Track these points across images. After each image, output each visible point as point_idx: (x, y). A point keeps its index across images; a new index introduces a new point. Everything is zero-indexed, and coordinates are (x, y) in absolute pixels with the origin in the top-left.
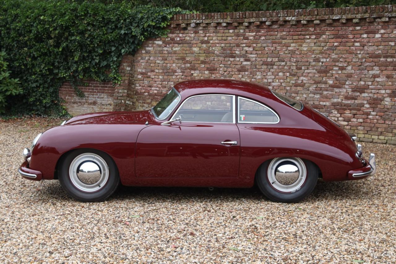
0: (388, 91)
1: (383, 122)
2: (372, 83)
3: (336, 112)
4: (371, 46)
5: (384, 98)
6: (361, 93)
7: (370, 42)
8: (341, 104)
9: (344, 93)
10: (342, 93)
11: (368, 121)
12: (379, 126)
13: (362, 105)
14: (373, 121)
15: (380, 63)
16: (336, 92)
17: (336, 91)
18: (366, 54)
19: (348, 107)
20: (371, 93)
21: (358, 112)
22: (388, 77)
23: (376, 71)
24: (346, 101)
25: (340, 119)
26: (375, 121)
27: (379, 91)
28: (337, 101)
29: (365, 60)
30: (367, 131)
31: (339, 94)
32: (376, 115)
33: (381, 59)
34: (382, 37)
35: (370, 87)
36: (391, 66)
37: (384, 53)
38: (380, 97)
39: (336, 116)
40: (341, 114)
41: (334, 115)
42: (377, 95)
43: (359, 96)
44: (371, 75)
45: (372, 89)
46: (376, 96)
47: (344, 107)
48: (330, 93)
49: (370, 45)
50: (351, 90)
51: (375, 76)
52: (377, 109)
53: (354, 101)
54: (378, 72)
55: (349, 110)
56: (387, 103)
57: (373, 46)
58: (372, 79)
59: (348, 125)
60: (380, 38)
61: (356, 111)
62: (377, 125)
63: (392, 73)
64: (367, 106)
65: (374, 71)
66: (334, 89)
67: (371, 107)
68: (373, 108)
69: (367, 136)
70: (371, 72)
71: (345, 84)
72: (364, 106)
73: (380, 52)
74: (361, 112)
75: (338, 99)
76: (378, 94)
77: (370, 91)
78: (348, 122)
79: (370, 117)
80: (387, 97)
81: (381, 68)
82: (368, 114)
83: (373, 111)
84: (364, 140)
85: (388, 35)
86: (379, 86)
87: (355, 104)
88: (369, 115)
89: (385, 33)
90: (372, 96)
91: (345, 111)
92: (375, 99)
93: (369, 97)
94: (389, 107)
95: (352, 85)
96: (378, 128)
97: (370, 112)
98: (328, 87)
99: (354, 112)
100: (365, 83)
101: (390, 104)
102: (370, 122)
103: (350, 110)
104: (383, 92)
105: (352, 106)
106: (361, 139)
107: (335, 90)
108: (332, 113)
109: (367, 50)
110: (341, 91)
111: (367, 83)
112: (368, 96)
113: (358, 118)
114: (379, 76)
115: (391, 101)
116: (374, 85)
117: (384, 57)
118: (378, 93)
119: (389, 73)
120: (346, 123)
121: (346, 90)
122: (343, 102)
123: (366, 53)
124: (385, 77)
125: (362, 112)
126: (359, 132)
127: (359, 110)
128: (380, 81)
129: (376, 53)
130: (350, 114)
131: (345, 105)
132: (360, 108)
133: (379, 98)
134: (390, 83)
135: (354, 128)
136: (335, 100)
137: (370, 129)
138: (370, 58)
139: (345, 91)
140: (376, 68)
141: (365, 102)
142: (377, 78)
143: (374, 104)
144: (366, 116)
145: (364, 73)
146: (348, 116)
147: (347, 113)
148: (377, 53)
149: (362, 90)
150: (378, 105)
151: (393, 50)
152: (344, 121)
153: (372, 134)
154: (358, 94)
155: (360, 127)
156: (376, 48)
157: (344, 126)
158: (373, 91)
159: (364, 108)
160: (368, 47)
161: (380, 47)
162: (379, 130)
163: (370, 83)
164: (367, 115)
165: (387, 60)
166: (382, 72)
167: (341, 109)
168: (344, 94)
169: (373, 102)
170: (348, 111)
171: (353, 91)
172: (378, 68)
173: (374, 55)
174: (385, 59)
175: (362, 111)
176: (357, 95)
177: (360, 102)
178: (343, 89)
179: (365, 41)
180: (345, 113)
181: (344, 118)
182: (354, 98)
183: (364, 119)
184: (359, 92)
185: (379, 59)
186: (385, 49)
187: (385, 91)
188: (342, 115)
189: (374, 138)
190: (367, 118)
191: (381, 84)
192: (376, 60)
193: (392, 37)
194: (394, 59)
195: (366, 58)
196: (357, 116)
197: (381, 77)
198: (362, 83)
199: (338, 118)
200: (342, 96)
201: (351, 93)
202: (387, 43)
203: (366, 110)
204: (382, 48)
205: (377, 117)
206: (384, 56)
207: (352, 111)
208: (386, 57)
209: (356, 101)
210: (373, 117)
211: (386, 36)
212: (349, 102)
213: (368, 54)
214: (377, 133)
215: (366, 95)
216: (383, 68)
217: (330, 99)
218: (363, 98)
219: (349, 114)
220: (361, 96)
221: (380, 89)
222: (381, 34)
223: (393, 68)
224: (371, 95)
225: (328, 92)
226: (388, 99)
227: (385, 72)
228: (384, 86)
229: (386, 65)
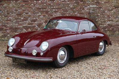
0: (44, 21)
3: (25, 30)
15: (41, 11)
16: (24, 22)
21: (33, 29)
22: (44, 16)
23: (40, 14)
28: (25, 25)
29: (36, 10)
34: (41, 2)
49: (37, 5)
55: (30, 28)
58: (38, 17)
64: (37, 26)
70: (38, 14)
71: (28, 19)
73: (41, 7)
79: (38, 30)
83: (39, 28)
87: (32, 26)
91: (28, 29)
92: (39, 24)
95: (31, 19)
98: (21, 20)
104: (42, 21)
108: (23, 30)
110: (26, 22)
114: (41, 16)
117: (42, 9)
122: (28, 26)
123: (36, 8)
129: (39, 8)
133: (41, 23)
134: (45, 18)
141: (36, 25)
145: (35, 15)
149: (34, 21)
150: (41, 26)
151: (45, 6)
154: (33, 22)
156: (39, 6)
158: (39, 21)
163: (38, 18)
168: (28, 23)
177: (34, 25)
179: (35, 3)
182: (32, 24)
186: (43, 6)
192: (39, 10)
193: (45, 2)
194: (46, 10)
198: (35, 18)
201: (30, 22)
202: (43, 4)
203: (36, 28)
208: (43, 9)
211: (43, 2)
212: (30, 25)
215: (36, 23)
216: (42, 13)
217: (22, 25)
223: (45, 13)
225: (21, 22)
226: (44, 24)
227: (43, 14)
228: (42, 19)
229: (43, 12)
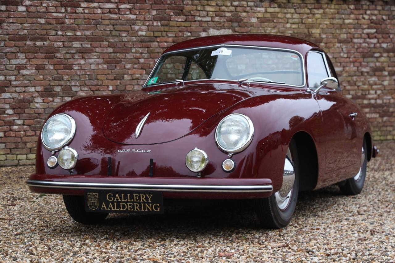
0: (39, 89)
2: (16, 78)
4: (13, 23)
5: (33, 99)
7: (10, 18)
11: (12, 134)
12: (27, 141)
14: (19, 133)
15: (26, 48)
18: (5, 35)
20: (16, 92)
22: (39, 68)
23: (21, 59)
26: (22, 133)
27: (27, 88)
29: (5, 45)
30: (10, 149)
32: (24, 124)
33: (28, 43)
34: (27, 11)
35: (14, 83)
36: (41, 53)
37: (31, 33)
38: (28, 97)
42: (23, 95)
44: (14, 66)
45: (16, 87)
46: (22, 96)
49: (11, 21)
51: (20, 67)
52: (25, 115)
54: (24, 61)
56: (37, 105)
57: (15, 23)
58: (16, 72)
60: (24, 12)
62: (25, 139)
63: (44, 62)
64: (10, 112)
65: (19, 60)
67: (15, 114)
68: (18, 115)
70: (14, 62)
72: (5, 112)
73: (25, 32)
76: (26, 94)
77: (14, 89)
79: (15, 127)
80: (37, 97)
81: (28, 55)
82: (11, 124)
83: (19, 119)
84: (6, 163)
85: (35, 8)
86: (25, 82)
88: (13, 125)
89: (31, 5)
90: (17, 97)
92: (21, 101)
93: (12, 98)
94: (41, 111)
96: (26, 143)
97: (14, 120)
100: (6, 78)
101: (42, 107)
102: (14, 135)
104: (33, 89)
109: (7, 29)
111: (8, 77)
114: (26, 67)
115: (44, 102)
116: (20, 81)
117: (31, 40)
118: (24, 92)
119: (40, 62)
123: (6, 33)
124: (34, 68)
125: (2, 121)
128: (27, 75)
129: (20, 33)
134: (41, 77)
137: (14, 147)
138: (10, 40)
140: (22, 56)
141: (7, 106)
142: (23, 70)
143: (20, 108)
144: (8, 127)
145: (4, 63)
148: (22, 34)
150: (26, 110)
151: (43, 29)
153: (18, 153)
156: (20, 26)
158: (18, 89)
159: (5, 115)
160: (8, 24)
161: (25, 25)
162: (28, 145)
163: (13, 78)
164: (10, 126)
165: (35, 44)
166: (29, 61)
169: (18, 105)
172: (24, 55)
173: (17, 36)
174: (34, 42)
179: (3, 16)
183: (5, 132)
185: (24, 42)
186: (33, 28)
187: (35, 89)
189: (20, 158)
190: (11, 130)
191: (30, 79)
192: (20, 43)
193: (41, 11)
194: (45, 43)
195: (5, 41)
197: (28, 68)
198: (2, 78)
202: (35, 19)
203: (8, 119)
204: (28, 27)
205: (25, 127)
206: (31, 37)
208: (35, 39)
210: (18, 128)
211: (33, 9)
213: (8, 34)
215: (7, 95)
216: (31, 56)
218: (4, 100)
222: (26, 6)
223: (44, 54)
224: (15, 95)
226: (39, 100)
227: (34, 61)
228: (32, 82)
229: (35, 50)
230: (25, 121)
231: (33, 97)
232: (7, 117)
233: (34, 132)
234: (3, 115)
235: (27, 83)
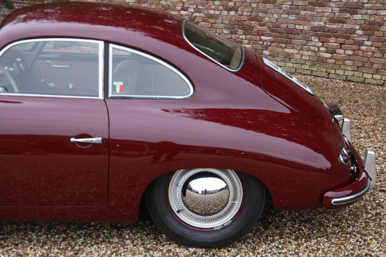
1: (381, 55)
3: (317, 40)
5: (384, 22)
6: (352, 14)
8: (324, 29)
9: (329, 13)
10: (326, 14)
11: (360, 53)
12: (374, 62)
13: (353, 31)
14: (366, 53)
16: (317, 12)
17: (318, 10)
19: (333, 33)
20: (367, 14)
21: (346, 41)
24: (331, 25)
25: (322, 49)
26: (370, 53)
27: (378, 11)
28: (319, 24)
30: (358, 67)
31: (322, 15)
32: (372, 46)
35: (366, 5)
38: (379, 20)
39: (317, 45)
40: (323, 42)
41: (314, 44)
42: (374, 17)
43: (350, 18)
45: (368, 9)
46: (373, 19)
47: (328, 33)
48: (310, 13)
50: (338, 9)
52: (374, 37)
53: (342, 24)
55: (334, 37)
59: (331, 58)
61: (344, 40)
62: (372, 60)
64: (360, 32)
66: (315, 7)
67: (365, 35)
68: (367, 36)
69: (356, 73)
71: (330, 2)
72: (355, 32)
74: (350, 40)
75: (320, 22)
76: (377, 17)
77: (365, 11)
78: (332, 53)
79: (363, 48)
82: (361, 44)
83: (368, 40)
84: (353, 79)
86: (378, 5)
87: (343, 29)
88: (362, 46)
90: (368, 19)
91: (329, 39)
92: (371, 23)
93: (363, 20)
95: (341, 3)
96: (372, 64)
97: (364, 41)
98: (307, 4)
99: (341, 40)
102: (362, 55)
103: (336, 37)
105: (338, 32)
106: (349, 78)
107: (316, 9)
108: (311, 40)
110: (324, 10)
112: (362, 18)
113: (346, 48)
116: (372, 3)
118: (376, 14)
120: (329, 55)
121: (332, 10)
122: (327, 26)
125: (353, 41)
126: (346, 68)
127: (348, 38)
130: (336, 43)
131: (329, 31)
132: (349, 35)
133: (378, 22)
135: (341, 63)
136: (316, 24)
137: (362, 65)
139: (330, 11)
141: (358, 27)
143: (369, 29)
144: (357, 46)
146: (333, 45)
147: (331, 41)
149: (353, 9)
150: (375, 32)
152: (327, 52)
153: (365, 71)
154: (348, 15)
155: (348, 61)
157: (327, 59)
158: (369, 12)
159: (355, 35)
162: (375, 66)
164: (359, 46)
167: (323, 36)
168: (329, 15)
169: (368, 27)
170: (333, 39)
171: (341, 11)
175: (352, 39)
176: (346, 17)
177: (350, 26)
178: (328, 8)
180: (329, 42)
181: (326, 48)
182: (343, 22)
183: (354, 51)
184: (349, 12)
188: (324, 44)
189: (366, 77)
190: (359, 49)
196: (345, 47)
199: (319, 47)
200: (326, 18)
201: (338, 14)
203: (357, 39)
205: (373, 48)
207: (338, 39)
209: (344, 25)
210: (367, 49)
212: (335, 26)
214: (371, 71)
215: (358, 17)
217: (309, 21)
218: (355, 21)
219: (334, 42)
220: (352, 18)
221: (379, 9)
224: (366, 17)
225: (307, 12)
230: (374, 43)
231: (383, 20)
232: (356, 37)
233: (382, 54)
234: (353, 35)
235: (379, 6)
